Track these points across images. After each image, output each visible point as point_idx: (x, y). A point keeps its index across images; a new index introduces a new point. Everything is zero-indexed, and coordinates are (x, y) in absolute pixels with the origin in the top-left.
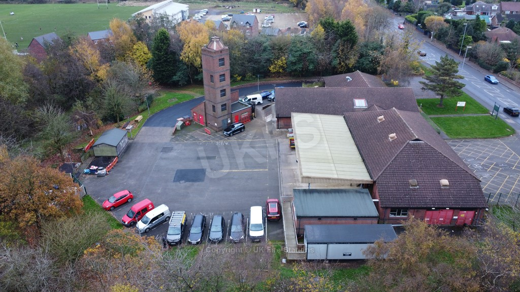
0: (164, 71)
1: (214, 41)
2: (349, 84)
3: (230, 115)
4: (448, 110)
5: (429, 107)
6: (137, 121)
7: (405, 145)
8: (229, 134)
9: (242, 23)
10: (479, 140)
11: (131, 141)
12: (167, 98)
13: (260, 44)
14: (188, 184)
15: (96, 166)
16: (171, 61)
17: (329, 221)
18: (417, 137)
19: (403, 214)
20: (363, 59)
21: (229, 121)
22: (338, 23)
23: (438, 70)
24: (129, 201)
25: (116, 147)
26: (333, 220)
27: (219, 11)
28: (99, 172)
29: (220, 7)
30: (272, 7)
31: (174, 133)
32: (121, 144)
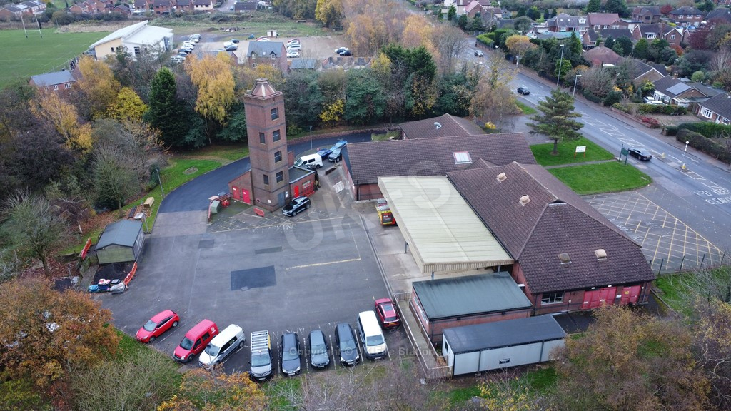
0: (170, 129)
1: (260, 85)
2: (439, 133)
3: (288, 186)
4: (565, 158)
5: (542, 156)
6: (147, 206)
7: (544, 210)
8: (292, 214)
9: (264, 53)
10: (614, 194)
11: (148, 236)
12: (182, 168)
13: (305, 84)
14: (254, 290)
15: (106, 279)
16: (180, 114)
17: (470, 320)
18: (557, 198)
19: (557, 300)
20: (445, 97)
21: (287, 195)
22: (408, 51)
23: (550, 107)
24: (174, 325)
25: (133, 248)
26: (475, 319)
27: (216, 36)
28: (114, 287)
29: (217, 30)
30: (293, 29)
31: (211, 219)
32: (137, 242)
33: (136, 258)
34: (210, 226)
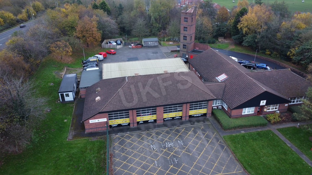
3: (188, 53)
21: (187, 56)
25: (144, 42)
31: (172, 51)
32: (150, 43)
33: (145, 46)
34: (168, 52)
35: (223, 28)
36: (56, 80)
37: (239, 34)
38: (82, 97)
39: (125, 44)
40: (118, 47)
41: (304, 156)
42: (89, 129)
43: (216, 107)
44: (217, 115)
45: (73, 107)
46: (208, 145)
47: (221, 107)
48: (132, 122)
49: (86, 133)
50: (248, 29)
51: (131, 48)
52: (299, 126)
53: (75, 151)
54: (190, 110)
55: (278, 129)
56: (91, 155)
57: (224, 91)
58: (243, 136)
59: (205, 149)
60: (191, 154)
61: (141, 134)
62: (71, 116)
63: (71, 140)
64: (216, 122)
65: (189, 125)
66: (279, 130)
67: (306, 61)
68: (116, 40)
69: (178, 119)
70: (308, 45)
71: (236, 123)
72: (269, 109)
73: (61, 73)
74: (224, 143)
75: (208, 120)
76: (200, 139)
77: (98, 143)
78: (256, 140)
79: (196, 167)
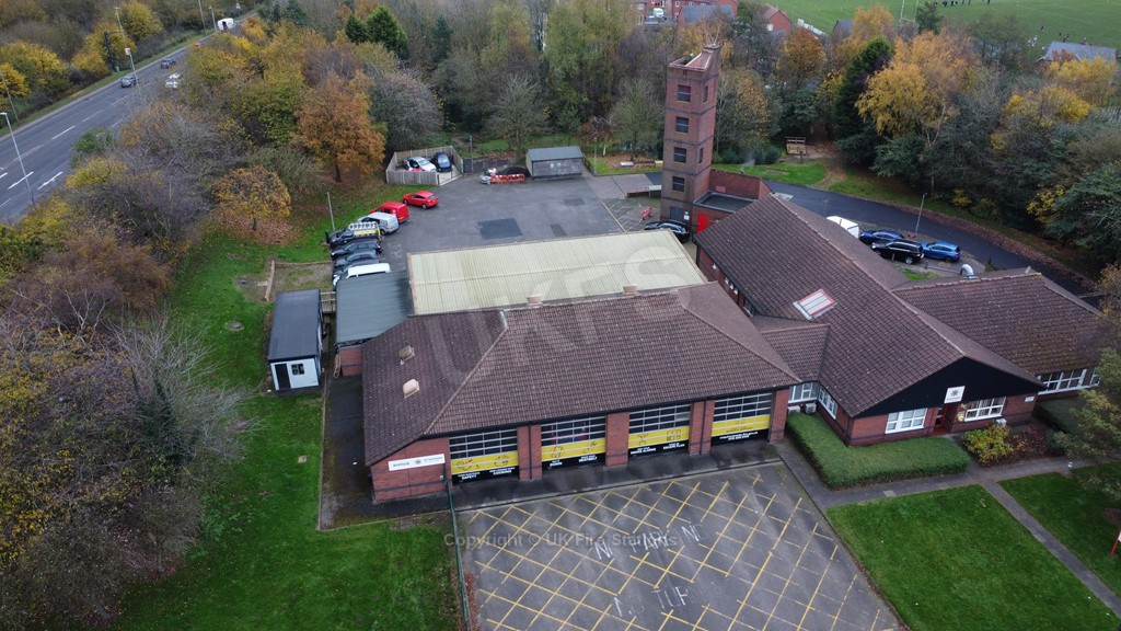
3: (689, 205)
21: (686, 217)
24: (423, 207)
25: (533, 162)
31: (631, 195)
32: (552, 166)
33: (535, 175)
34: (618, 200)
35: (803, 108)
36: (248, 311)
37: (859, 132)
38: (346, 373)
39: (467, 170)
40: (444, 178)
41: (1090, 575)
42: (386, 490)
43: (798, 408)
44: (803, 436)
45: (320, 410)
46: (779, 539)
47: (814, 405)
48: (525, 464)
49: (374, 502)
50: (893, 115)
51: (489, 182)
52: (1073, 471)
53: (347, 566)
54: (716, 419)
55: (1002, 484)
56: (404, 580)
57: (824, 354)
58: (893, 509)
59: (771, 554)
60: (727, 574)
61: (560, 503)
62: (317, 444)
63: (329, 527)
64: (798, 458)
65: (711, 471)
66: (1008, 486)
67: (1091, 236)
68: (432, 152)
69: (677, 449)
70: (1098, 183)
71: (866, 465)
72: (973, 414)
73: (259, 284)
74: (831, 533)
75: (773, 453)
76: (753, 520)
77: (422, 539)
78: (933, 520)
79: (748, 616)
